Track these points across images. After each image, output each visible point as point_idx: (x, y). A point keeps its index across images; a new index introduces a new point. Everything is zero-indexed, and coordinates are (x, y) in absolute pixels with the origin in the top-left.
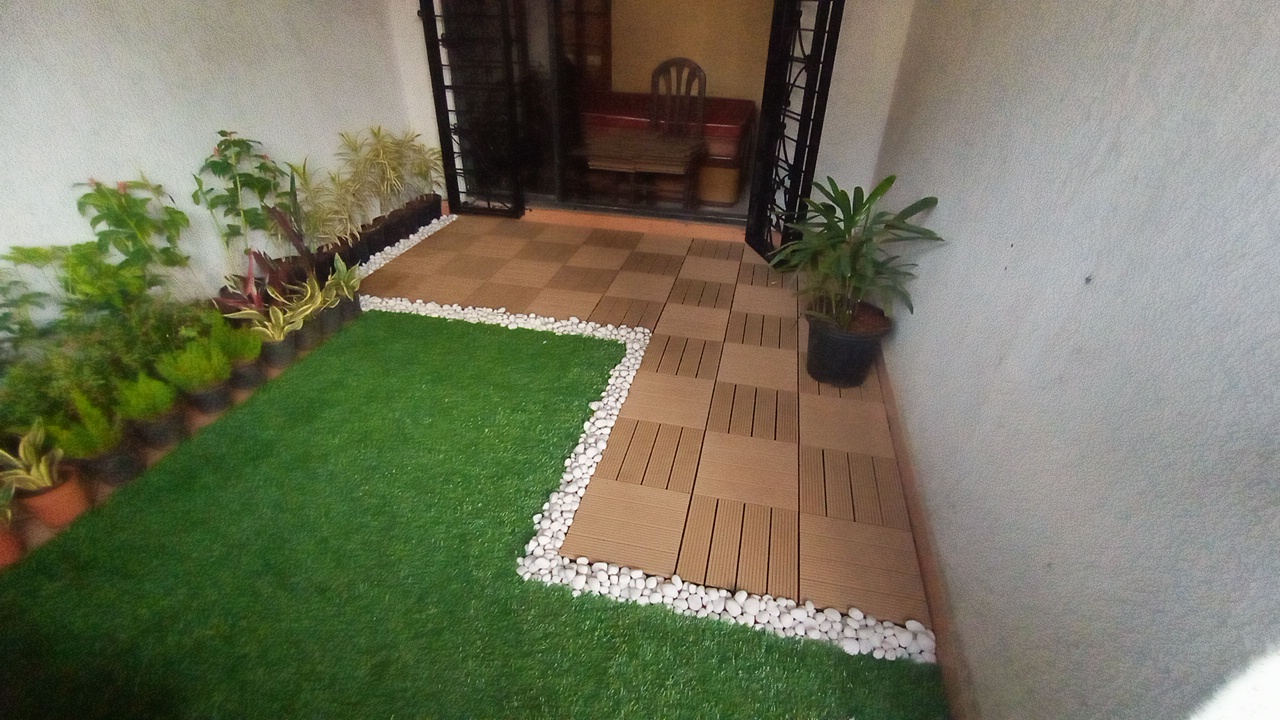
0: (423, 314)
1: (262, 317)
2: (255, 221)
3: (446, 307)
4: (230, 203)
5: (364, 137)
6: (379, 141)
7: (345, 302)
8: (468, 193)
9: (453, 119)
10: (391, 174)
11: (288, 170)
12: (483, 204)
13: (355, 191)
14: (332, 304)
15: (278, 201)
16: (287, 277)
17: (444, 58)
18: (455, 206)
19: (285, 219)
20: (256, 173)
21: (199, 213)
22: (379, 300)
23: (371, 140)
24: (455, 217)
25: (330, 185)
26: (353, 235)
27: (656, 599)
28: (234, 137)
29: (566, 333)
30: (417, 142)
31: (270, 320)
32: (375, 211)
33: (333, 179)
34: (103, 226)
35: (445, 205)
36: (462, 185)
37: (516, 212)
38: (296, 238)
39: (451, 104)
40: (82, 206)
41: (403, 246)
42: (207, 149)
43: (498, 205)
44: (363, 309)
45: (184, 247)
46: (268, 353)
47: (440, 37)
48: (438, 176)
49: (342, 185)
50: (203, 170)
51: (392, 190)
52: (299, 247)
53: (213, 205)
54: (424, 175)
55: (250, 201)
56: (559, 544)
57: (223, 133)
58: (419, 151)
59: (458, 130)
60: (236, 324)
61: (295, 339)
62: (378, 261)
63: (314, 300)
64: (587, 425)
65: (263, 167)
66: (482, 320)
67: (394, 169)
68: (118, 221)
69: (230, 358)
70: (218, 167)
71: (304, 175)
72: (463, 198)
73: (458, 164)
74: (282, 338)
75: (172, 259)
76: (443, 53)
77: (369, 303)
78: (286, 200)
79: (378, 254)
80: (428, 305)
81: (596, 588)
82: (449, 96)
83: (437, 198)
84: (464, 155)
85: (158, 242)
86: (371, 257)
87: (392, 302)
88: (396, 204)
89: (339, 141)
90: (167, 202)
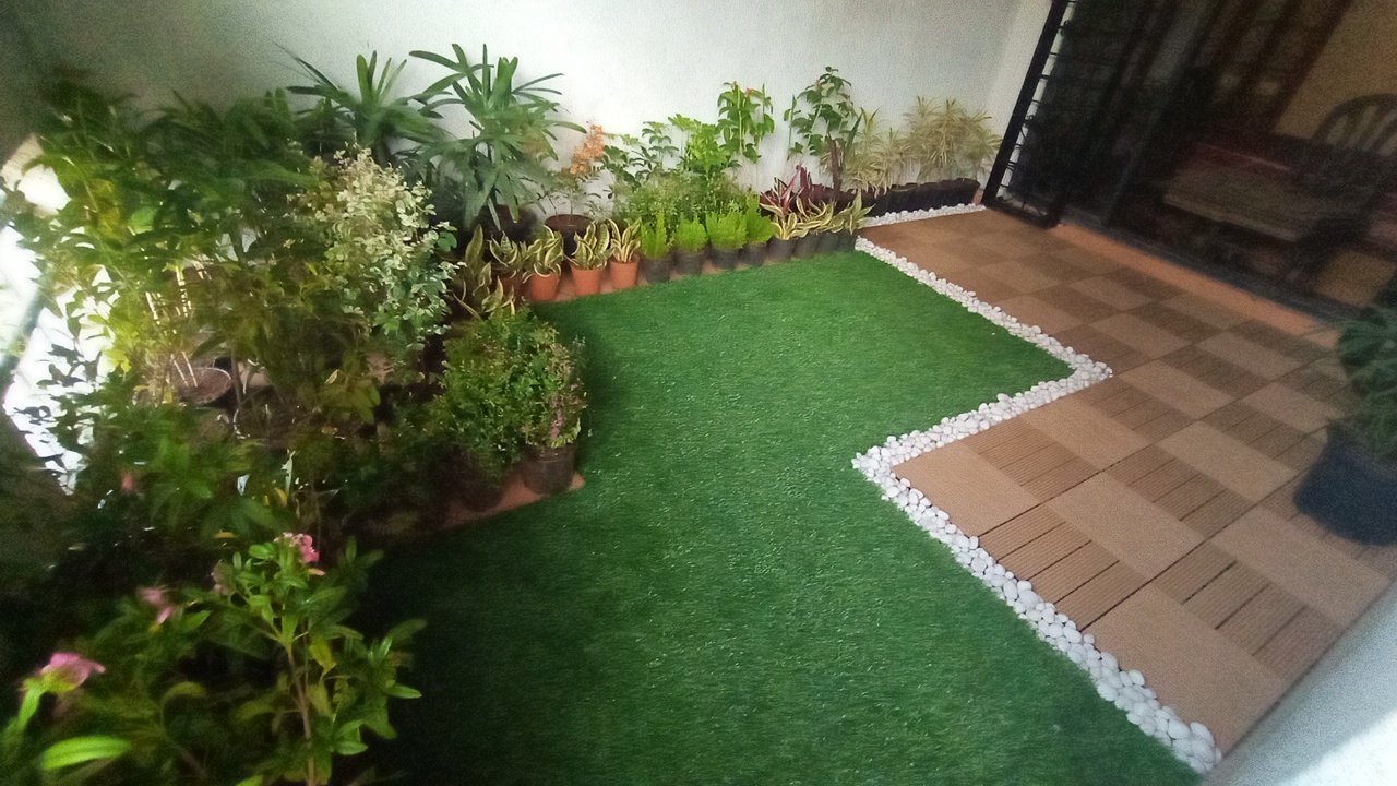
0: (901, 270)
1: (782, 216)
2: (816, 146)
3: (924, 271)
4: (804, 126)
5: (937, 105)
6: (948, 112)
7: (844, 232)
8: (1009, 189)
9: (1032, 110)
10: (943, 148)
11: (859, 113)
12: (1018, 204)
13: (904, 151)
14: (834, 229)
15: (840, 136)
16: (813, 197)
17: (1055, 47)
18: (989, 198)
19: (836, 154)
20: (836, 108)
21: (782, 126)
22: (873, 245)
23: (943, 110)
24: (984, 207)
25: (886, 139)
26: (882, 189)
27: (945, 540)
28: (835, 74)
29: (1020, 336)
30: (985, 125)
31: (786, 221)
32: (912, 176)
33: (891, 134)
34: (724, 116)
35: (979, 194)
36: (1006, 179)
37: (1048, 222)
38: (837, 171)
39: (1038, 95)
40: (722, 97)
41: (919, 214)
42: (810, 79)
43: (1031, 209)
44: (856, 248)
45: (761, 150)
46: (772, 243)
47: (1062, 24)
48: (988, 164)
49: (896, 144)
50: (802, 94)
51: (937, 160)
52: (835, 180)
53: (794, 124)
54: (974, 157)
55: (820, 128)
56: (895, 463)
57: (828, 69)
58: (981, 134)
59: (1032, 124)
60: (765, 213)
61: (796, 243)
62: (890, 218)
63: (825, 220)
64: (984, 406)
65: (843, 106)
66: (949, 294)
67: (948, 143)
68: (734, 116)
69: (748, 235)
70: (812, 96)
71: (870, 122)
72: (1000, 192)
73: (1014, 157)
74: (788, 238)
75: (751, 155)
76: (1058, 40)
77: (863, 245)
78: (846, 137)
79: (894, 213)
80: (910, 264)
81: (902, 503)
82: (1041, 86)
83: (976, 185)
84: (1023, 149)
85: (748, 139)
86: (887, 213)
87: (881, 251)
88: (934, 178)
89: (913, 102)
90: (768, 112)
